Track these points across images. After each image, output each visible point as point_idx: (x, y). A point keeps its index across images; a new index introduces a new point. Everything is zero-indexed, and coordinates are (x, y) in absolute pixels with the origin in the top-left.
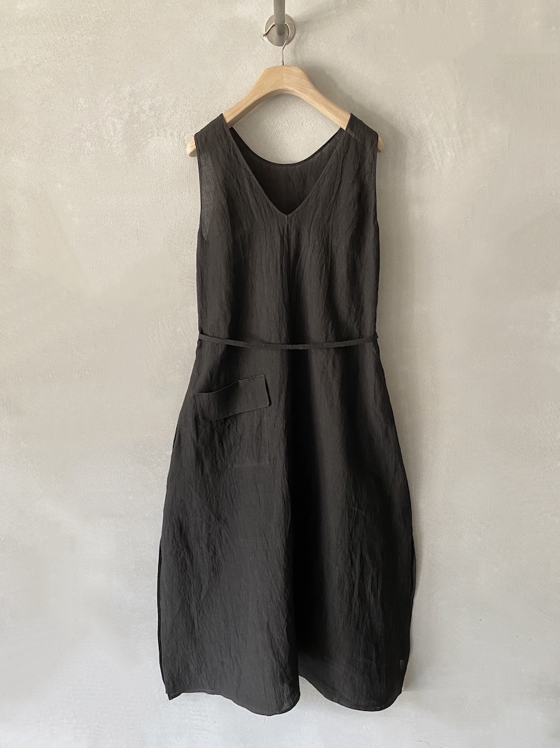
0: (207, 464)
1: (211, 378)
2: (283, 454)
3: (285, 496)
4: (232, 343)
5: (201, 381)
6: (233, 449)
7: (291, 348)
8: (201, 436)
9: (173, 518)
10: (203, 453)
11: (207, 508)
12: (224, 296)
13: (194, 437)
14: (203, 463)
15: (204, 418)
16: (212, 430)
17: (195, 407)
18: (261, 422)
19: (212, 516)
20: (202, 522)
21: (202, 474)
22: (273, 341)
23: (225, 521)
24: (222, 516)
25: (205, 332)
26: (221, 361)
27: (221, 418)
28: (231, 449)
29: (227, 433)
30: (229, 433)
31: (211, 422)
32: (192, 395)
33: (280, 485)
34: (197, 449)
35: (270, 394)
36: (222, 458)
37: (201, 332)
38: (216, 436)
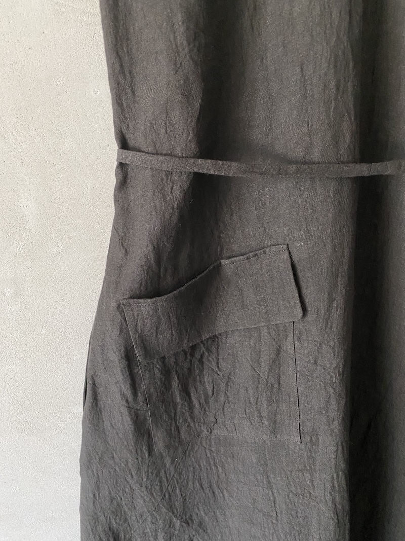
0: (159, 439)
1: (158, 261)
2: (336, 426)
3: (339, 507)
4: (207, 167)
5: (134, 271)
6: (211, 401)
7: (366, 173)
8: (143, 387)
9: (100, 528)
10: (149, 419)
11: (164, 510)
12: (180, 29)
13: (128, 393)
14: (149, 436)
15: (146, 352)
16: (166, 372)
17: (123, 330)
18: (278, 351)
19: (175, 520)
20: (156, 531)
21: (150, 455)
22: (316, 155)
23: (200, 524)
24: (194, 517)
25: (131, 142)
26: (181, 217)
27: (185, 347)
28: (207, 402)
29: (197, 372)
30: (201, 371)
31: (164, 358)
32: (113, 304)
33: (328, 486)
34: (137, 416)
35: (304, 291)
36: (189, 419)
37: (124, 144)
38: (175, 383)
